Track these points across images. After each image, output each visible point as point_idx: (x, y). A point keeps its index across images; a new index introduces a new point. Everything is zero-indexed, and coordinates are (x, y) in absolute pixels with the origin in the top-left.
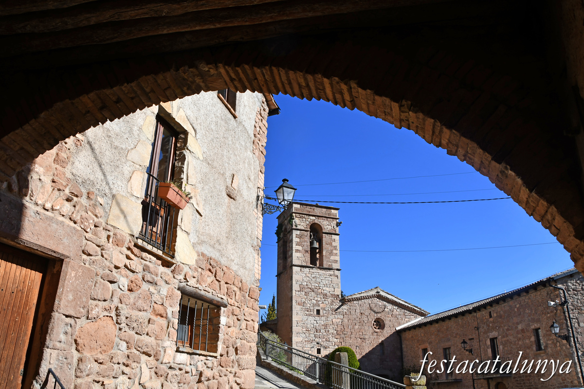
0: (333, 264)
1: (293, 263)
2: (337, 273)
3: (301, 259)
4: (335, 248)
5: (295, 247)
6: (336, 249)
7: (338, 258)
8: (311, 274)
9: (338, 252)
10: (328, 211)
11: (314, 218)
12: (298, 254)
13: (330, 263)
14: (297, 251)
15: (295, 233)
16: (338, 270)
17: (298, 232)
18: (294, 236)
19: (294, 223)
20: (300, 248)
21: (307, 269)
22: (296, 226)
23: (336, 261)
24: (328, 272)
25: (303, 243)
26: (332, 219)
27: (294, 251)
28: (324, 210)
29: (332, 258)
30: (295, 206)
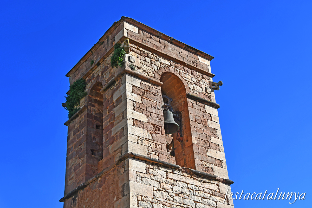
0: (214, 166)
1: (130, 151)
2: (225, 189)
3: (146, 143)
4: (214, 130)
5: (131, 114)
6: (215, 135)
7: (221, 156)
8: (173, 185)
9: (220, 141)
10: (193, 57)
11: (167, 62)
12: (139, 131)
13: (208, 165)
14: (136, 122)
15: (130, 82)
16: (226, 182)
17: (138, 83)
18: (129, 88)
19: (127, 60)
20: (143, 118)
21: (161, 172)
22: (132, 69)
23: (219, 163)
24: (207, 185)
25: (149, 109)
26: (200, 75)
27: (130, 122)
28: (185, 53)
29: (211, 153)
30: (127, 26)
